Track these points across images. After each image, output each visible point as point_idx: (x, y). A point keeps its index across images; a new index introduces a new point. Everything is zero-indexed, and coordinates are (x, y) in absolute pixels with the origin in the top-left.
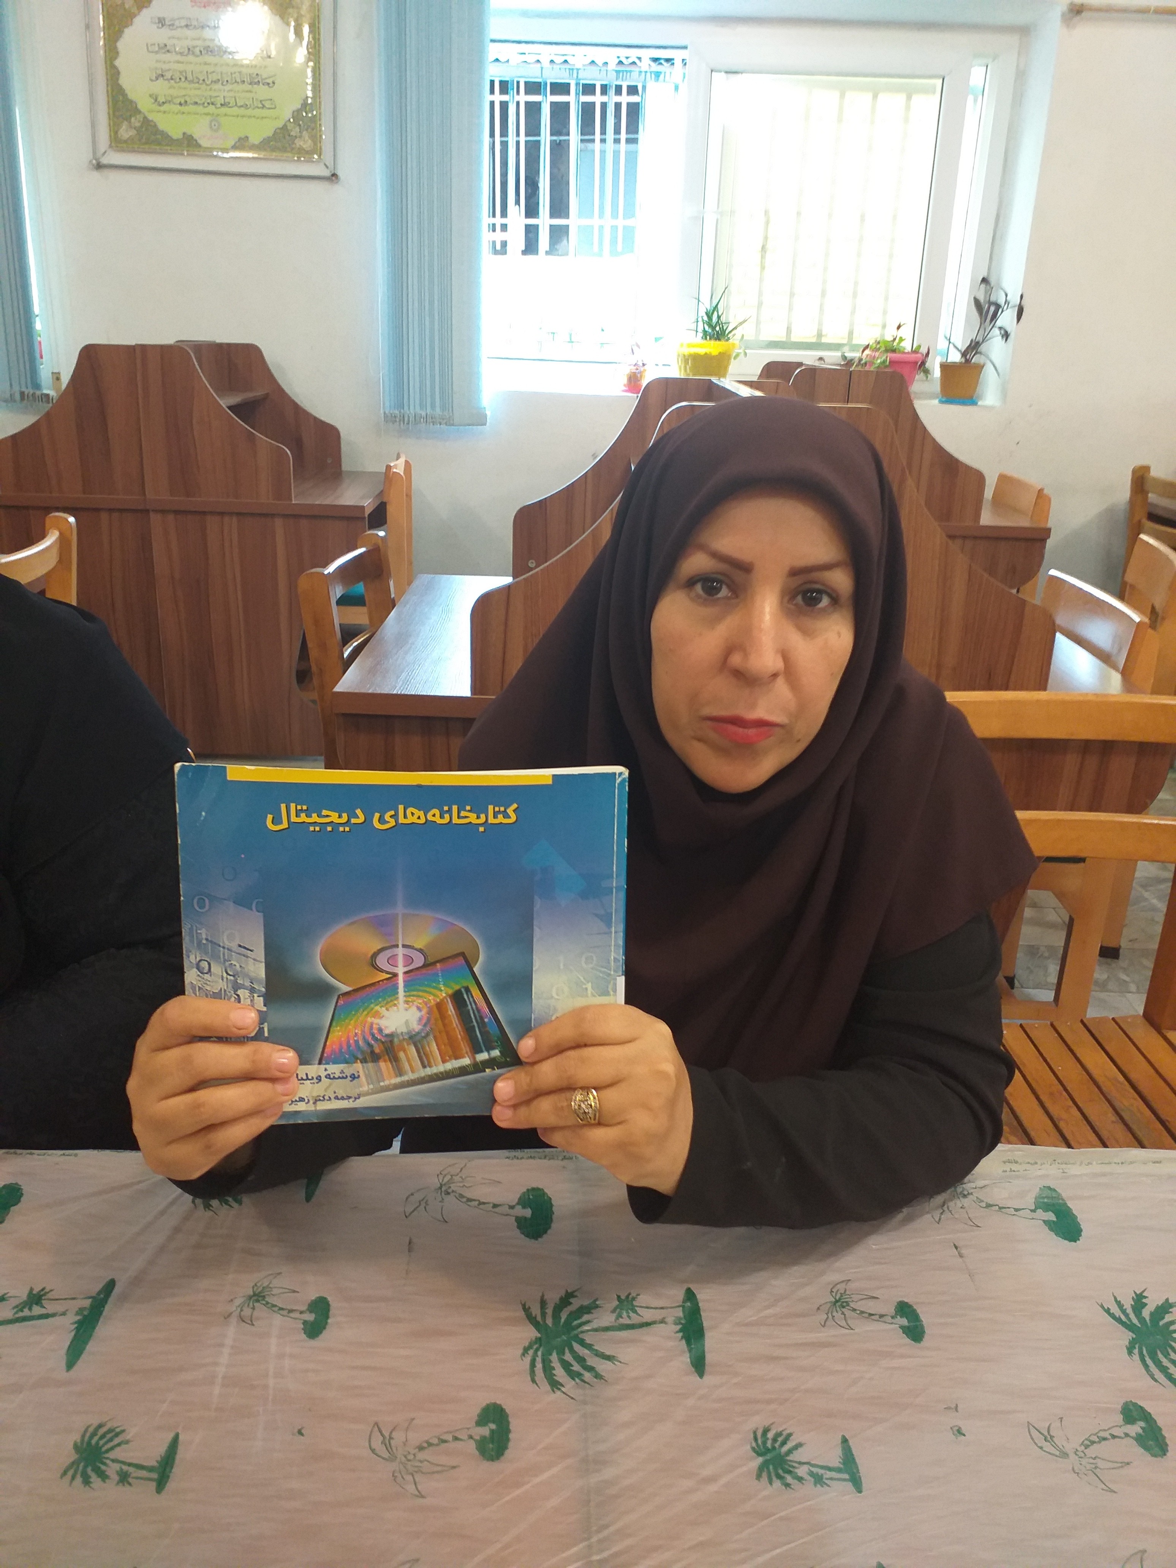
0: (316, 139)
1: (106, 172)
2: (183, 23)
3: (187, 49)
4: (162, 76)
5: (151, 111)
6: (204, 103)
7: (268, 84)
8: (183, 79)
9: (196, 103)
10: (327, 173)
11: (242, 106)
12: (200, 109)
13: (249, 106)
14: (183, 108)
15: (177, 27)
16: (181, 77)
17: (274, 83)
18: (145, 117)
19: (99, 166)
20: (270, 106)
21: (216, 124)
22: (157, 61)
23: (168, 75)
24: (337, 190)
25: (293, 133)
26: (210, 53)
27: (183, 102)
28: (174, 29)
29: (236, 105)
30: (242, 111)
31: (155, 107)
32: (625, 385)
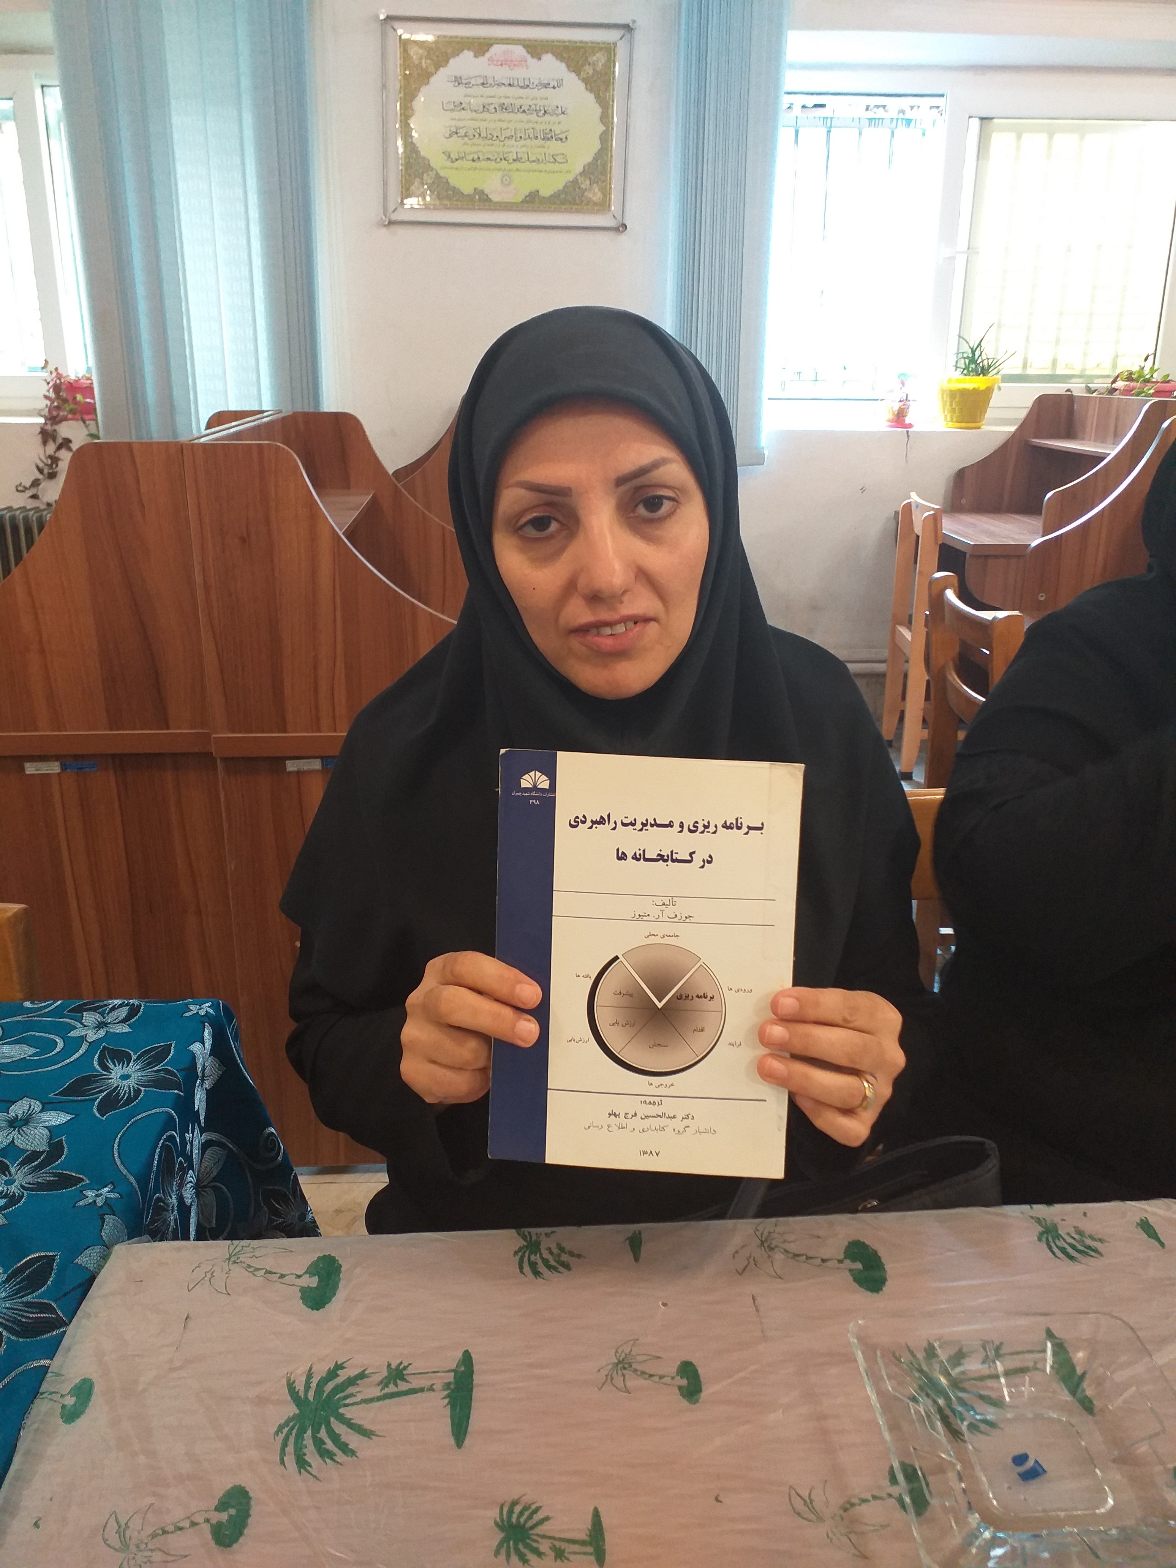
0: (606, 193)
1: (393, 228)
2: (480, 81)
3: (482, 107)
4: (457, 133)
5: (443, 168)
6: (496, 159)
7: (561, 139)
8: (477, 136)
9: (488, 159)
10: (612, 223)
11: (534, 161)
12: (492, 164)
13: (541, 160)
14: (474, 164)
15: (473, 85)
16: (476, 134)
17: (566, 138)
18: (437, 174)
19: (391, 223)
20: (562, 161)
21: (508, 179)
22: (452, 119)
23: (462, 132)
24: (623, 238)
25: (583, 186)
26: (504, 110)
27: (476, 158)
28: (470, 88)
29: (528, 160)
30: (535, 166)
31: (449, 164)
32: (889, 421)
